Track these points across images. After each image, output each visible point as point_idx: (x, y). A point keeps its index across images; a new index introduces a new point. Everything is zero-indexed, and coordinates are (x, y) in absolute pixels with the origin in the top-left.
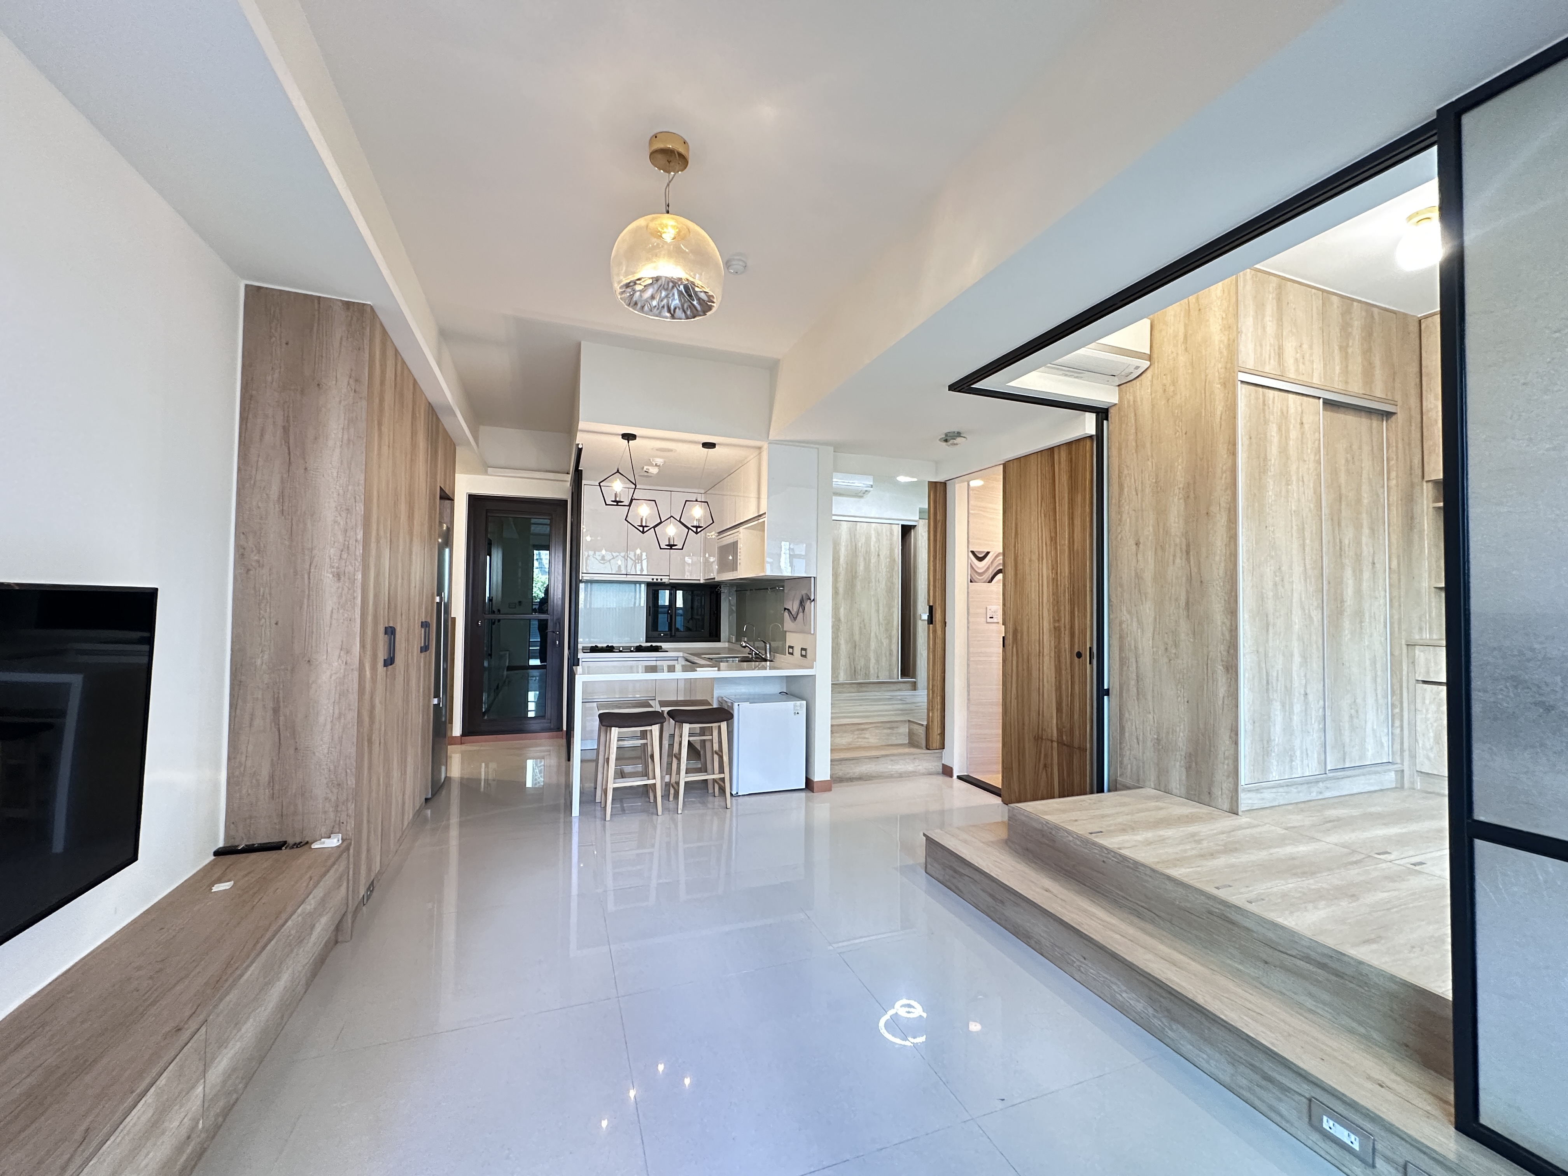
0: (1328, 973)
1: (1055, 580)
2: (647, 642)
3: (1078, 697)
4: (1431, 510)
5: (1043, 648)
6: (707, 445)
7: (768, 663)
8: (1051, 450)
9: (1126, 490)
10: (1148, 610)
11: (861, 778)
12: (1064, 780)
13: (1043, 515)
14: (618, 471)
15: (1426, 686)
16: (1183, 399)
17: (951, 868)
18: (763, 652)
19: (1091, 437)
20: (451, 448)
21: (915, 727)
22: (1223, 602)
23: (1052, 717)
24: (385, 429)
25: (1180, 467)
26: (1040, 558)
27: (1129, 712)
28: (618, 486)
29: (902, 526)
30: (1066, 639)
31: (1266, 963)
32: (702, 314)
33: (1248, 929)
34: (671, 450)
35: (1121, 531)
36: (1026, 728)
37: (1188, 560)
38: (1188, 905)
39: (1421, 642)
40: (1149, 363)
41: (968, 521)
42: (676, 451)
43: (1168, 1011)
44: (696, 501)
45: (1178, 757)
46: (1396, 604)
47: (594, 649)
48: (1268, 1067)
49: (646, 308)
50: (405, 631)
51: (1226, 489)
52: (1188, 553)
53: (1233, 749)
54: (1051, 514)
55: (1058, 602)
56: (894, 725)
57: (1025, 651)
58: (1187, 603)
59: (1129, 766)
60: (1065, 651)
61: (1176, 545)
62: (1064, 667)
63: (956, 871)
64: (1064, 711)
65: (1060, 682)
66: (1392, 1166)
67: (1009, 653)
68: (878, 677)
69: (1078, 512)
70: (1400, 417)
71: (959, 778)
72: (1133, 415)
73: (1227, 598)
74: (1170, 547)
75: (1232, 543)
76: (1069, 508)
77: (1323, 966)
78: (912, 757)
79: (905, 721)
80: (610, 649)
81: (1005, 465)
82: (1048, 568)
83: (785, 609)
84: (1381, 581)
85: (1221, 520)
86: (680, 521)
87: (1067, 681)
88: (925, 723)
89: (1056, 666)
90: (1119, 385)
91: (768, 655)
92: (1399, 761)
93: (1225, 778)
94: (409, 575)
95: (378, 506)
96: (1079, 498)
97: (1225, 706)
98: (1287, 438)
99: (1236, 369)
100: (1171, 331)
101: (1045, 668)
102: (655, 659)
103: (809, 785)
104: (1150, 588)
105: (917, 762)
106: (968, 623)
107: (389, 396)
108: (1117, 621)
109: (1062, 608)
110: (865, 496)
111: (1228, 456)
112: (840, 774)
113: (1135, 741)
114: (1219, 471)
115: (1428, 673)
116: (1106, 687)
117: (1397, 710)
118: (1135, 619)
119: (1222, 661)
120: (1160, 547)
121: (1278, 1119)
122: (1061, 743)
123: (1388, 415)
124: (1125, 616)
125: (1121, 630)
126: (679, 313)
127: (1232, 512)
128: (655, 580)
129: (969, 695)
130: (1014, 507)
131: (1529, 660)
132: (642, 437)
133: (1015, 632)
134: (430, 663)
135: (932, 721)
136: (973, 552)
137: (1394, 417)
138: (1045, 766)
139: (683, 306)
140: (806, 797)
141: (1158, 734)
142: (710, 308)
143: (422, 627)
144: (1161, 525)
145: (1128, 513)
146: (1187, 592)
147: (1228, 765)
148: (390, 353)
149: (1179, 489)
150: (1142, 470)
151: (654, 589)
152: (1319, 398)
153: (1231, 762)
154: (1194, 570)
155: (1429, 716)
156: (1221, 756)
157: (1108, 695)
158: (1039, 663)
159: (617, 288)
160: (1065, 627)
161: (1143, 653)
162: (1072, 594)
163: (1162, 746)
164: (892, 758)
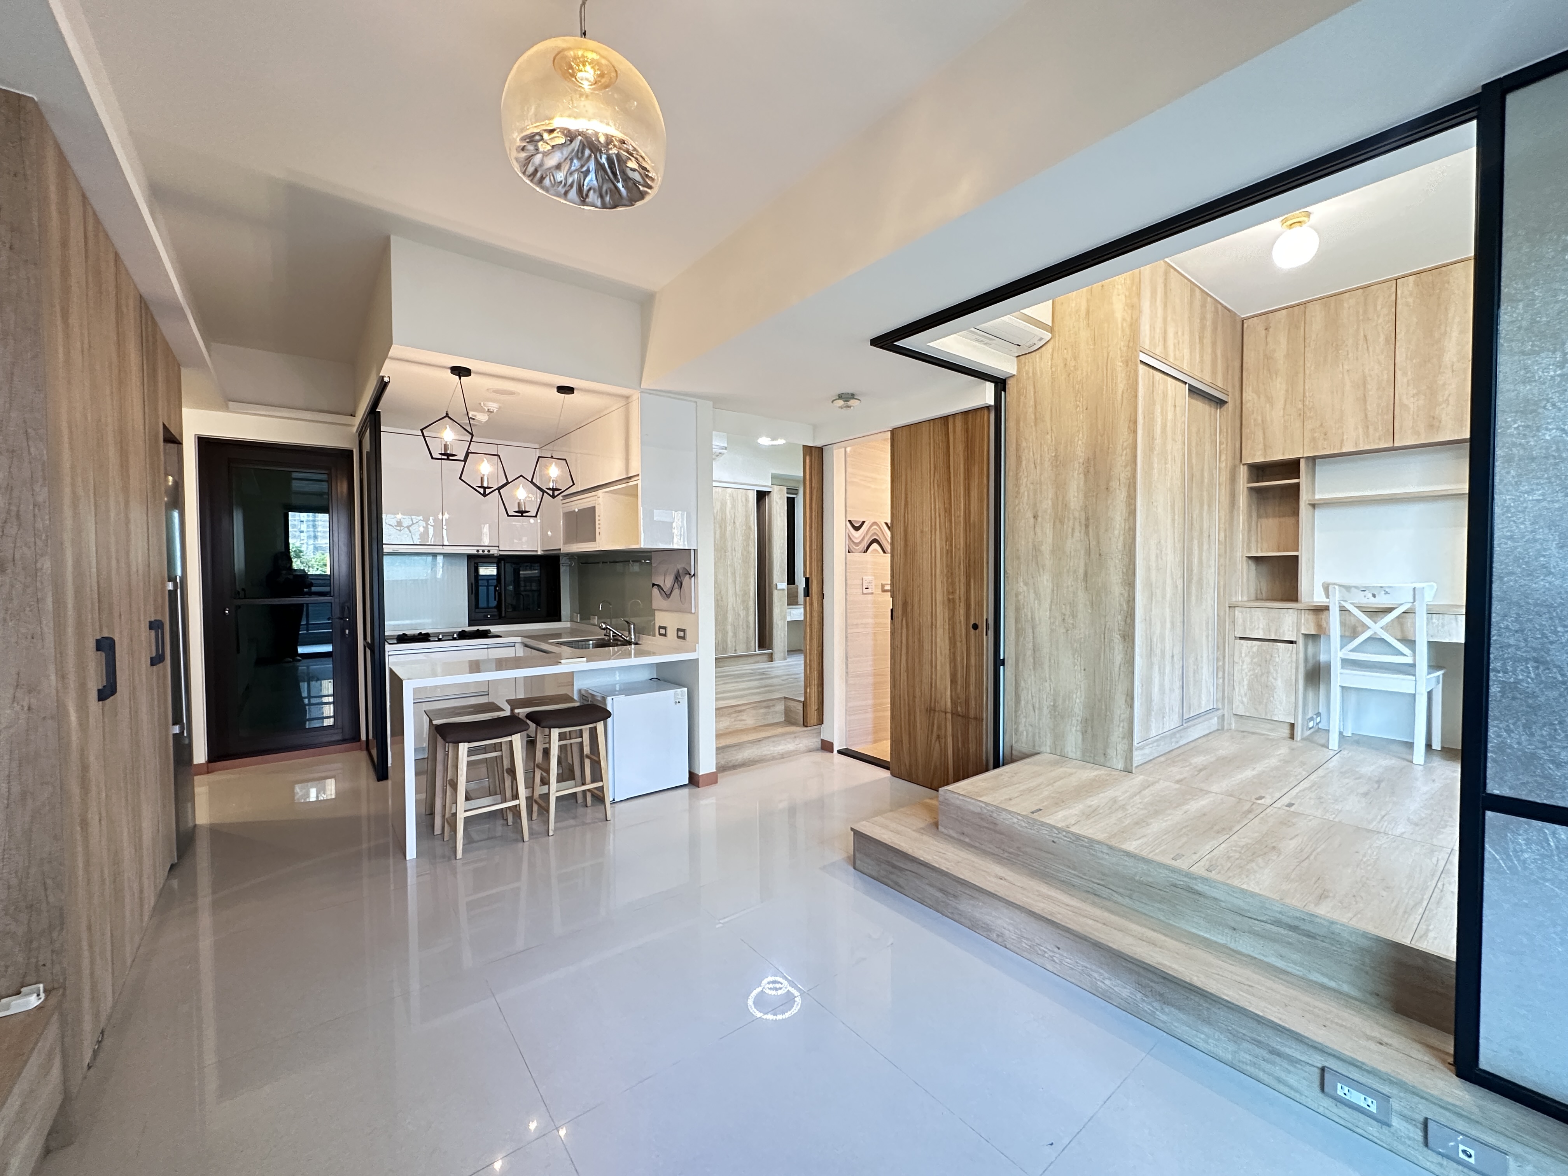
0: (1299, 934)
1: (949, 552)
2: (469, 625)
3: (973, 668)
4: (1245, 489)
5: (936, 620)
6: (563, 389)
7: (633, 646)
8: (945, 419)
9: (1024, 463)
10: (1045, 581)
11: (744, 764)
12: (958, 750)
13: (936, 486)
14: (447, 415)
15: (1242, 641)
16: (1085, 374)
17: (888, 863)
18: (626, 633)
19: (988, 408)
20: (174, 367)
21: (792, 704)
22: (1121, 573)
23: (946, 689)
24: (73, 320)
25: (1080, 442)
26: (933, 529)
27: (1025, 681)
28: (449, 435)
29: (758, 492)
30: (961, 612)
31: (1235, 929)
32: (627, 203)
33: (1215, 899)
34: (512, 393)
35: (1019, 504)
36: (917, 700)
37: (1087, 533)
38: (1150, 880)
39: (1240, 604)
40: (1050, 335)
41: (846, 490)
42: (519, 394)
43: (1161, 995)
44: (552, 457)
45: (1074, 722)
46: (1222, 573)
47: (403, 639)
48: (1276, 1042)
49: (547, 182)
50: (126, 641)
51: (1126, 466)
52: (1087, 526)
53: (1128, 712)
54: (946, 484)
55: (952, 574)
56: (770, 703)
57: (916, 623)
58: (1086, 574)
59: (1025, 733)
60: (960, 622)
61: (1075, 518)
62: (958, 639)
63: (894, 866)
64: (959, 682)
65: (954, 654)
66: (1410, 1123)
67: (898, 625)
68: (736, 650)
69: (975, 484)
70: (1230, 405)
71: (839, 752)
72: (1032, 388)
73: (1125, 570)
74: (1069, 521)
75: (1131, 518)
76: (965, 479)
77: (1294, 928)
78: (793, 736)
79: (781, 698)
80: (424, 638)
81: (893, 432)
82: (941, 539)
83: (654, 585)
84: (1213, 551)
85: (1121, 495)
86: (532, 482)
87: (962, 653)
88: (802, 699)
89: (950, 638)
90: (1017, 357)
91: (633, 637)
92: (1220, 707)
93: (1120, 739)
94: (128, 553)
95: (72, 449)
96: (976, 469)
97: (1121, 673)
98: (1166, 419)
99: (1138, 350)
100: (1073, 305)
101: (938, 640)
102: (486, 646)
103: (694, 780)
104: (1047, 559)
105: (797, 741)
106: (846, 594)
107: (77, 271)
108: (1013, 593)
109: (957, 580)
110: (718, 458)
111: (1129, 434)
112: (723, 763)
113: (1031, 708)
114: (1119, 448)
115: (1245, 630)
116: (1002, 658)
117: (1221, 663)
118: (1032, 591)
119: (1119, 630)
120: (1059, 520)
121: (1286, 1090)
122: (954, 714)
123: (1221, 403)
124: (1022, 588)
125: (1018, 601)
126: (593, 197)
127: (1132, 489)
128: (481, 552)
129: (847, 668)
130: (904, 477)
131: (1552, 643)
132: (477, 373)
133: (905, 604)
134: (165, 677)
135: (810, 697)
136: (850, 521)
137: (1226, 405)
138: (938, 737)
139: (600, 188)
140: (690, 794)
141: (1055, 701)
142: (642, 195)
143: (151, 628)
144: (1060, 498)
145: (1026, 485)
146: (1086, 565)
147: (1123, 727)
148: (74, 200)
149: (1079, 463)
150: (1041, 444)
151: (475, 561)
152: (1186, 383)
153: (1126, 724)
154: (1093, 543)
155: (1245, 666)
156: (1116, 718)
157: (1003, 664)
158: (932, 635)
159: (516, 138)
160: (960, 598)
161: (1040, 623)
162: (968, 566)
163: (1058, 714)
164: (773, 739)
